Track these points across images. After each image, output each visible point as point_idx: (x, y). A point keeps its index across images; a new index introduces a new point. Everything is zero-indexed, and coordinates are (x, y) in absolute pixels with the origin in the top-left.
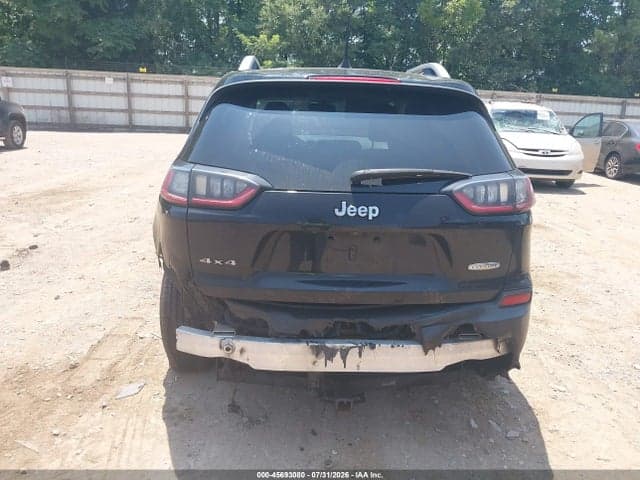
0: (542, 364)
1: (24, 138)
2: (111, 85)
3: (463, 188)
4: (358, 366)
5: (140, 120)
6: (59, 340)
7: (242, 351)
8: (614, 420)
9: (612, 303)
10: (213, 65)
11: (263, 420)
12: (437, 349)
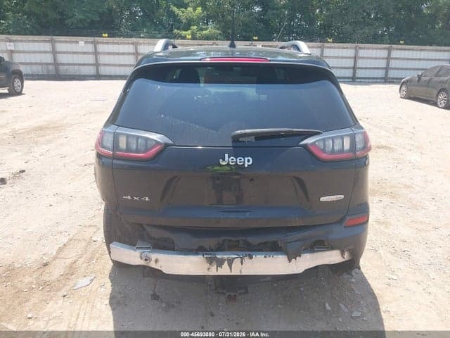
0: (381, 258)
1: (22, 87)
2: (83, 47)
3: (315, 142)
4: (241, 271)
5: (103, 71)
6: (37, 244)
7: (156, 261)
8: (431, 302)
9: (435, 208)
10: (155, 30)
11: (175, 305)
12: (298, 258)
